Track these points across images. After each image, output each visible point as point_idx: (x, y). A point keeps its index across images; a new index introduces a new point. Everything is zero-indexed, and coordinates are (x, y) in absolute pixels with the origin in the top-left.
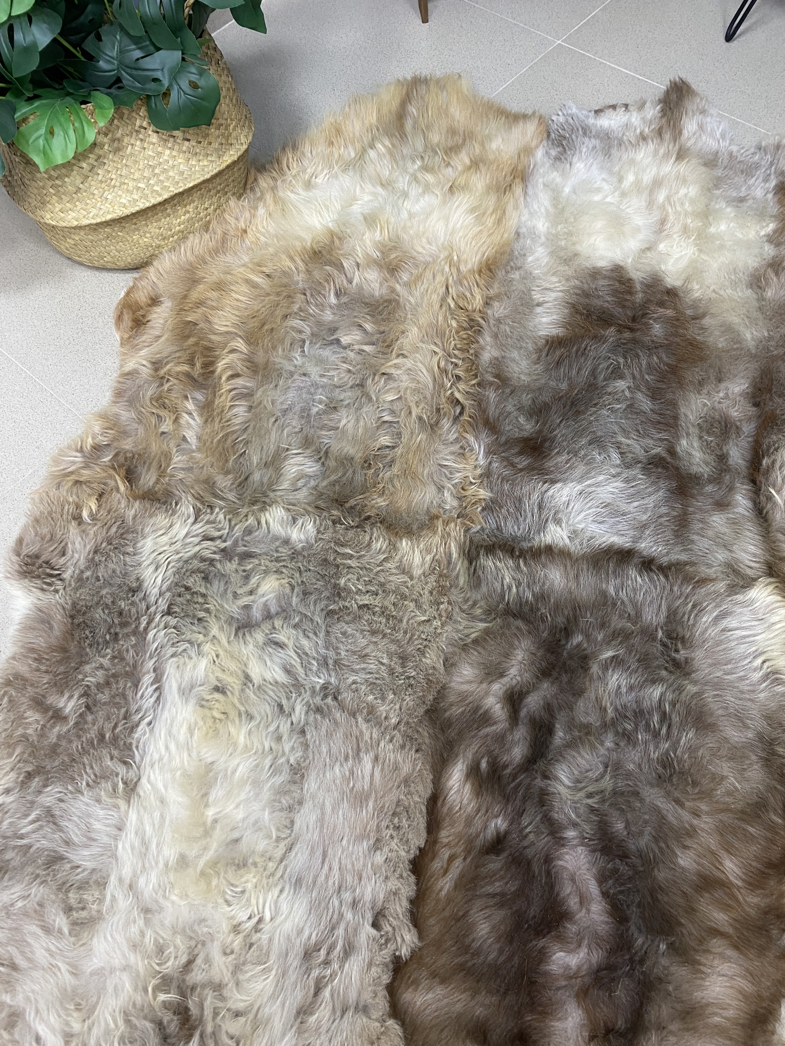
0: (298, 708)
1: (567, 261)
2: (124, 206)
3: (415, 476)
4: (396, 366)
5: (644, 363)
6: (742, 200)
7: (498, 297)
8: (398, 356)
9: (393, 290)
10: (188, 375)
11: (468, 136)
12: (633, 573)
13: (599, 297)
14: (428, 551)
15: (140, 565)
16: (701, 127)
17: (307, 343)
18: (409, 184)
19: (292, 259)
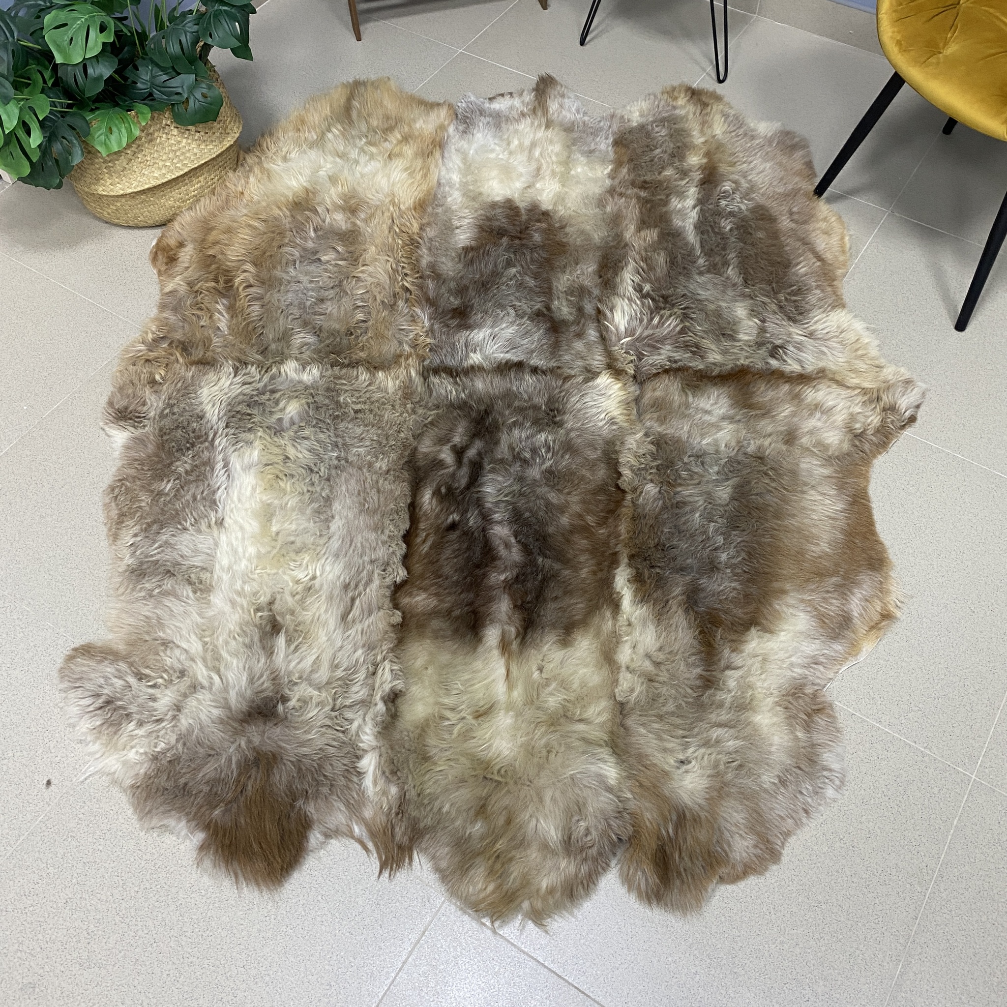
0: (322, 469)
1: (474, 199)
2: (157, 178)
3: (383, 337)
4: (362, 272)
5: (528, 258)
6: (591, 152)
7: (429, 224)
8: (363, 265)
9: (355, 224)
10: (215, 288)
11: (399, 121)
12: (527, 377)
13: (497, 220)
14: (397, 378)
15: (202, 403)
16: (561, 106)
17: (298, 262)
18: (359, 154)
19: (279, 208)
